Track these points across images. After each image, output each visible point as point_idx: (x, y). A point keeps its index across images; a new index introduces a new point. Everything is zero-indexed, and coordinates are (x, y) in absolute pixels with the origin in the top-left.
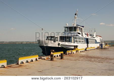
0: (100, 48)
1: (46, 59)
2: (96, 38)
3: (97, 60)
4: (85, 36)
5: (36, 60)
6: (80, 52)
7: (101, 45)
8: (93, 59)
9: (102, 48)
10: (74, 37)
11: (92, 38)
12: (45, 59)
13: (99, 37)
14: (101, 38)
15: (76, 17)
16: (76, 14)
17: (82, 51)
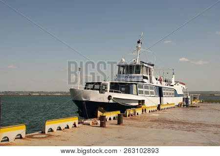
0: (184, 105)
1: (91, 124)
2: (175, 87)
3: (185, 127)
4: (156, 83)
5: (74, 126)
6: (150, 112)
7: (186, 100)
8: (176, 126)
9: (187, 106)
10: (136, 84)
11: (168, 87)
12: (89, 125)
13: (182, 85)
14: (184, 86)
15: (140, 46)
16: (139, 42)
17: (152, 111)
